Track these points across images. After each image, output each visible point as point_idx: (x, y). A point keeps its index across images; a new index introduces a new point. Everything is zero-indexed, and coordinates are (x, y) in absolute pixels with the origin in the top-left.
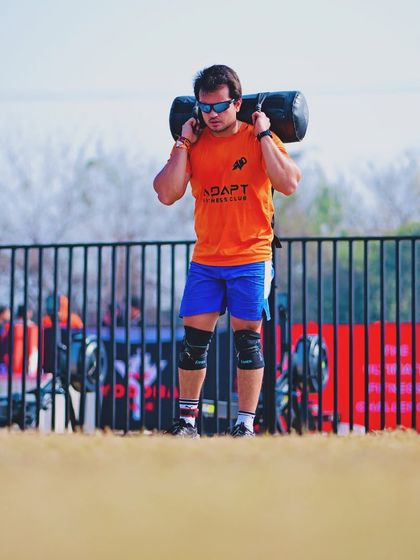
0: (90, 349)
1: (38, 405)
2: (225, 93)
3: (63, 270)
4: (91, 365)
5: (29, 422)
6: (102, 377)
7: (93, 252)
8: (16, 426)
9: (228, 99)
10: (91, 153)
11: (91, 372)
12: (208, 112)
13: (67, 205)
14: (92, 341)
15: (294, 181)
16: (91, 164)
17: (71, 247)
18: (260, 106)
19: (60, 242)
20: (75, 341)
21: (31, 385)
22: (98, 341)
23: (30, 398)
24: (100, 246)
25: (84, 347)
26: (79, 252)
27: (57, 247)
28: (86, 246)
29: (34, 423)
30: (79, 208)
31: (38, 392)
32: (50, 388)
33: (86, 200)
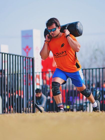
0: (98, 93)
1: (86, 106)
2: (54, 26)
3: (91, 74)
4: (98, 96)
5: (84, 110)
6: (101, 99)
7: (98, 70)
8: (82, 111)
9: (55, 27)
10: (96, 47)
11: (98, 98)
12: (51, 32)
13: (91, 59)
14: (98, 91)
15: (79, 48)
16: (97, 50)
17: (93, 69)
18: (66, 28)
19: (90, 68)
20: (94, 91)
21: (85, 101)
22: (100, 91)
23: (84, 104)
24: (99, 69)
25: (96, 92)
26: (94, 70)
27: (89, 69)
28: (96, 69)
29: (85, 110)
30: (94, 60)
31: (86, 103)
32: (89, 102)
33: (96, 58)
